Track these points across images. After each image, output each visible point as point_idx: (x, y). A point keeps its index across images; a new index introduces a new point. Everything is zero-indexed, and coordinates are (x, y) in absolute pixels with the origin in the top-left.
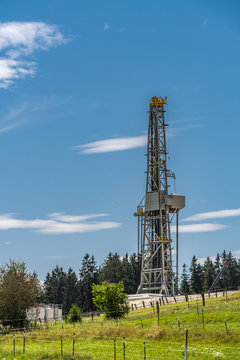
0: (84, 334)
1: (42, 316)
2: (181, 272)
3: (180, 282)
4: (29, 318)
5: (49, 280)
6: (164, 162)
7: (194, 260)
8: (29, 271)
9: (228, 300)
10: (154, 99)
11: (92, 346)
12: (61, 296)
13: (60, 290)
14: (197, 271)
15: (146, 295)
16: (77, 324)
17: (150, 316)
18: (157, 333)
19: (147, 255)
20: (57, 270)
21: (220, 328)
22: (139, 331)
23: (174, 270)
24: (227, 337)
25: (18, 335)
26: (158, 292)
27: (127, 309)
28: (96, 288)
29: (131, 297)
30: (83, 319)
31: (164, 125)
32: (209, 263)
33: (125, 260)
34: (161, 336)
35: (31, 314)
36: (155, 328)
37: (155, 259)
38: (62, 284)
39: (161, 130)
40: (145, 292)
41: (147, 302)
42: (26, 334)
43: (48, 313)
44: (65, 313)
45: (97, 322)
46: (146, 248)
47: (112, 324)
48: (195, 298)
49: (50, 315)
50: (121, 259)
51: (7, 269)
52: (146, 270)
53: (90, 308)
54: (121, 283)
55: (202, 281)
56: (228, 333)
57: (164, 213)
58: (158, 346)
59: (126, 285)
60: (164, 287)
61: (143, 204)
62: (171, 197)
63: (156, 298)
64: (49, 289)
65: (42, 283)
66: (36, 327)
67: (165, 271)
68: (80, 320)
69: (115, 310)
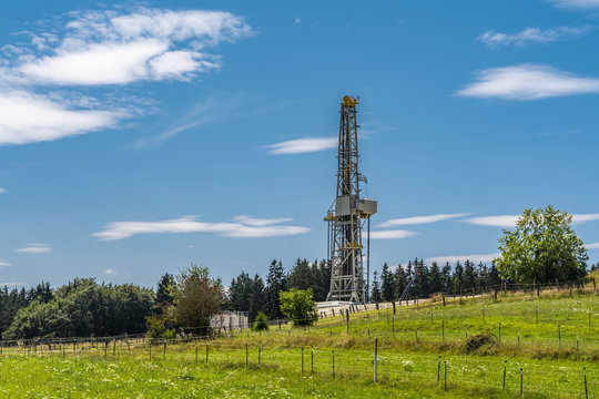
0: (271, 343)
1: (226, 323)
2: (372, 279)
3: (370, 290)
4: (213, 325)
5: (235, 287)
6: (356, 165)
7: (386, 267)
8: (212, 277)
9: (419, 308)
10: (346, 98)
11: (278, 354)
12: (246, 302)
13: (246, 296)
14: (388, 278)
15: (336, 303)
16: (264, 333)
17: (340, 324)
18: (346, 341)
19: (337, 262)
20: (242, 276)
21: (411, 337)
22: (327, 340)
23: (365, 277)
24: (417, 345)
25: (201, 343)
26: (348, 299)
27: (315, 317)
28: (284, 295)
29: (320, 304)
30: (271, 327)
31: (356, 126)
32: (400, 270)
33: (315, 266)
34: (351, 345)
35: (215, 321)
36: (344, 337)
37: (345, 266)
38: (248, 291)
39: (352, 132)
40: (335, 299)
41: (337, 310)
42: (210, 343)
43: (233, 319)
44: (251, 321)
45: (285, 330)
46: (336, 254)
47: (300, 333)
48: (386, 306)
49: (236, 323)
50: (310, 265)
51: (189, 274)
52: (336, 276)
53: (277, 315)
54: (310, 290)
55: (393, 288)
56: (418, 341)
57: (355, 218)
58: (347, 354)
59: (315, 292)
60: (354, 295)
61: (334, 208)
62: (363, 201)
63: (346, 306)
64: (234, 296)
65: (227, 289)
66: (220, 335)
67: (355, 279)
68: (267, 328)
69: (303, 318)
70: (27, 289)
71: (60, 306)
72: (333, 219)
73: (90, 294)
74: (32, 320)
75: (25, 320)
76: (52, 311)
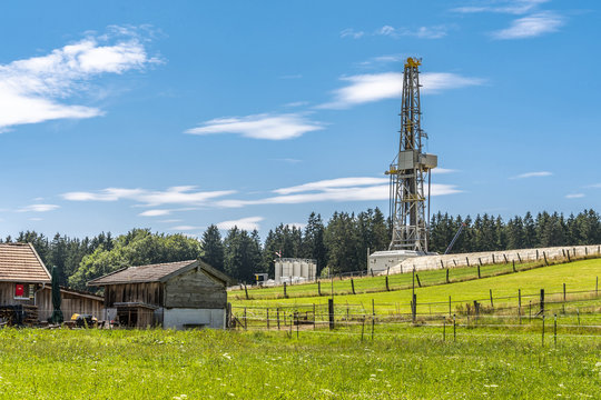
6: (418, 121)
10: (409, 60)
15: (400, 252)
26: (411, 248)
31: (418, 86)
39: (415, 91)
40: (399, 249)
46: (399, 206)
60: (417, 244)
61: (396, 162)
62: (425, 156)
67: (418, 229)
70: (91, 238)
71: (122, 253)
72: (396, 173)
73: (150, 242)
74: (97, 266)
75: (91, 265)
76: (114, 259)
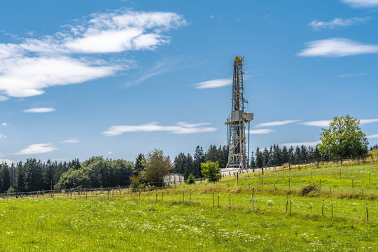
0: (196, 190)
1: (172, 180)
2: (250, 156)
3: (250, 162)
4: (165, 181)
5: (177, 160)
6: (242, 94)
7: (258, 149)
8: (165, 155)
9: (276, 171)
10: (237, 58)
11: (200, 197)
12: (183, 169)
13: (183, 166)
14: (259, 155)
15: (232, 169)
16: (192, 185)
17: (233, 180)
18: (237, 189)
19: (232, 147)
20: (181, 154)
21: (272, 187)
22: (227, 189)
23: (247, 155)
24: (275, 192)
25: (159, 191)
26: (238, 167)
27: (220, 177)
28: (203, 165)
29: (222, 170)
30: (196, 182)
31: (242, 73)
32: (266, 151)
33: (220, 149)
34: (239, 191)
35: (166, 179)
36: (236, 187)
37: (236, 149)
38: (184, 162)
39: (240, 76)
40: (230, 167)
41: (232, 173)
42: (163, 191)
43: (176, 178)
44: (186, 179)
45: (204, 184)
46: (231, 142)
47: (212, 185)
48: (258, 170)
49: (177, 180)
50: (217, 148)
51: (153, 154)
52: (231, 154)
53: (200, 175)
54: (217, 162)
55: (262, 161)
56: (276, 189)
57: (242, 123)
58: (237, 197)
59: (220, 163)
60: (241, 164)
61: (230, 117)
62: (246, 114)
63: (237, 170)
64: (177, 165)
65: (173, 162)
66: (169, 186)
67: (242, 155)
68: (194, 183)
69: (214, 177)
70: (67, 162)
71: (84, 171)
72: (229, 123)
73: (100, 165)
74: (70, 179)
75: (66, 179)
76: (80, 174)
